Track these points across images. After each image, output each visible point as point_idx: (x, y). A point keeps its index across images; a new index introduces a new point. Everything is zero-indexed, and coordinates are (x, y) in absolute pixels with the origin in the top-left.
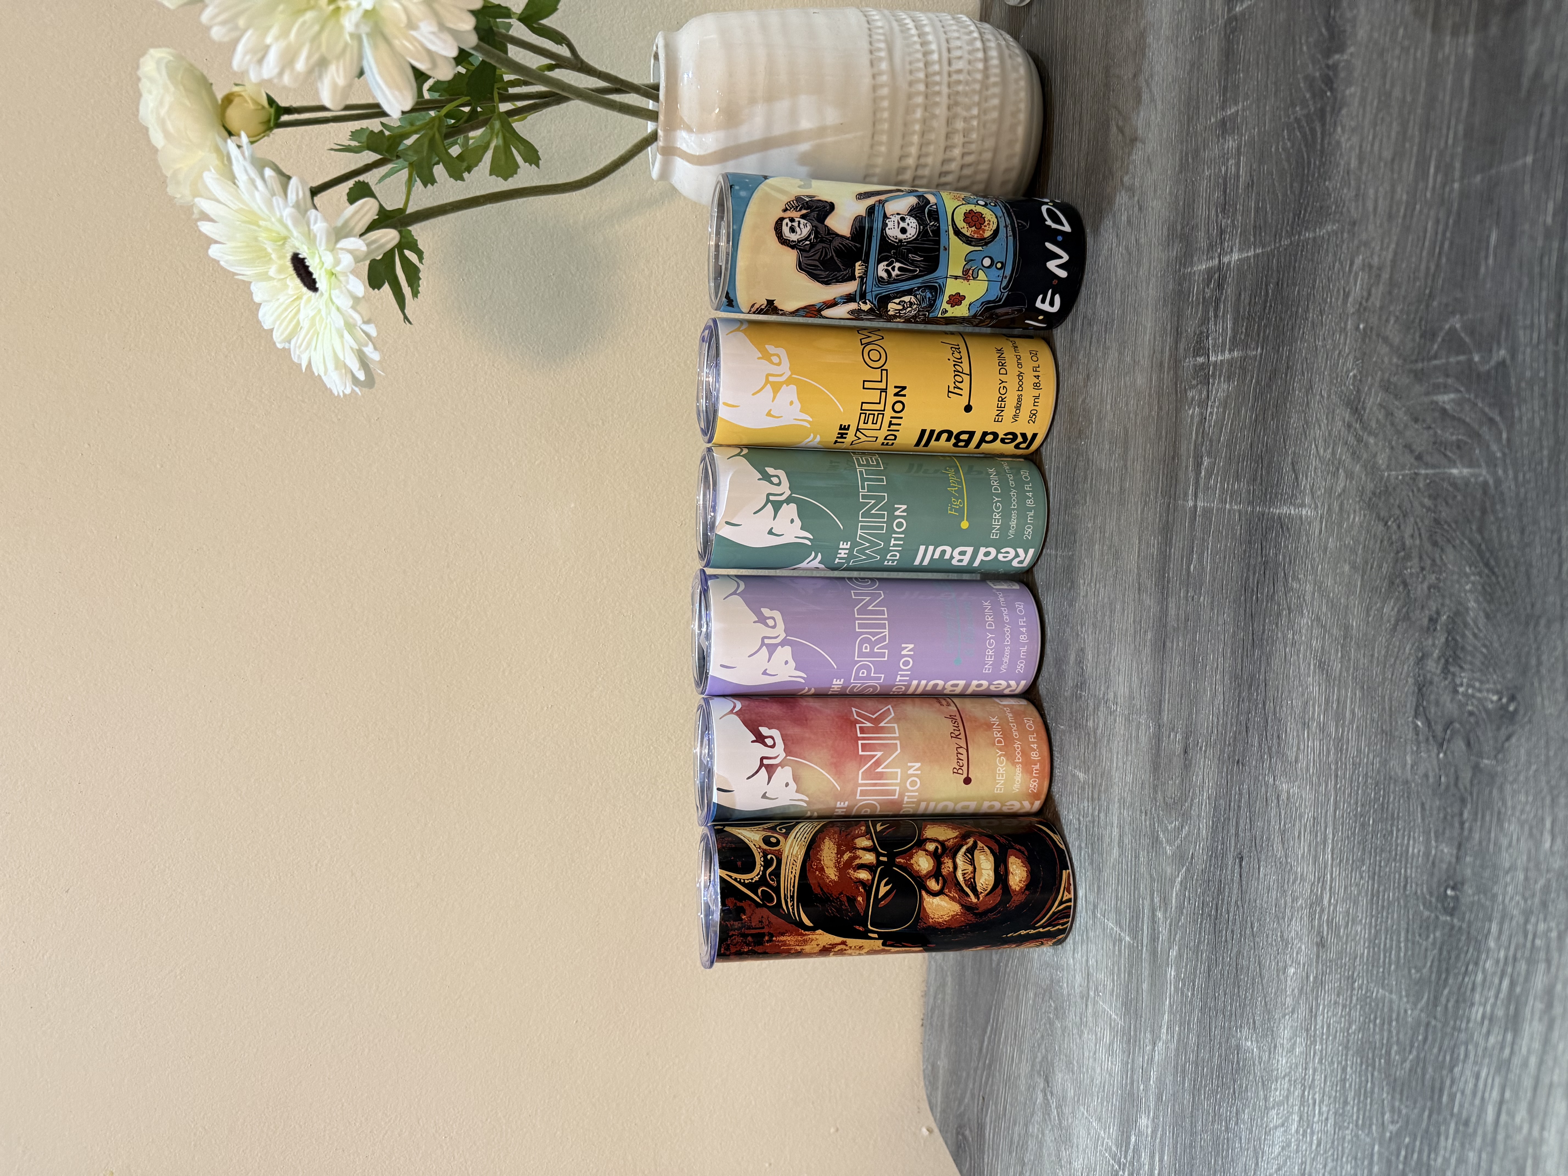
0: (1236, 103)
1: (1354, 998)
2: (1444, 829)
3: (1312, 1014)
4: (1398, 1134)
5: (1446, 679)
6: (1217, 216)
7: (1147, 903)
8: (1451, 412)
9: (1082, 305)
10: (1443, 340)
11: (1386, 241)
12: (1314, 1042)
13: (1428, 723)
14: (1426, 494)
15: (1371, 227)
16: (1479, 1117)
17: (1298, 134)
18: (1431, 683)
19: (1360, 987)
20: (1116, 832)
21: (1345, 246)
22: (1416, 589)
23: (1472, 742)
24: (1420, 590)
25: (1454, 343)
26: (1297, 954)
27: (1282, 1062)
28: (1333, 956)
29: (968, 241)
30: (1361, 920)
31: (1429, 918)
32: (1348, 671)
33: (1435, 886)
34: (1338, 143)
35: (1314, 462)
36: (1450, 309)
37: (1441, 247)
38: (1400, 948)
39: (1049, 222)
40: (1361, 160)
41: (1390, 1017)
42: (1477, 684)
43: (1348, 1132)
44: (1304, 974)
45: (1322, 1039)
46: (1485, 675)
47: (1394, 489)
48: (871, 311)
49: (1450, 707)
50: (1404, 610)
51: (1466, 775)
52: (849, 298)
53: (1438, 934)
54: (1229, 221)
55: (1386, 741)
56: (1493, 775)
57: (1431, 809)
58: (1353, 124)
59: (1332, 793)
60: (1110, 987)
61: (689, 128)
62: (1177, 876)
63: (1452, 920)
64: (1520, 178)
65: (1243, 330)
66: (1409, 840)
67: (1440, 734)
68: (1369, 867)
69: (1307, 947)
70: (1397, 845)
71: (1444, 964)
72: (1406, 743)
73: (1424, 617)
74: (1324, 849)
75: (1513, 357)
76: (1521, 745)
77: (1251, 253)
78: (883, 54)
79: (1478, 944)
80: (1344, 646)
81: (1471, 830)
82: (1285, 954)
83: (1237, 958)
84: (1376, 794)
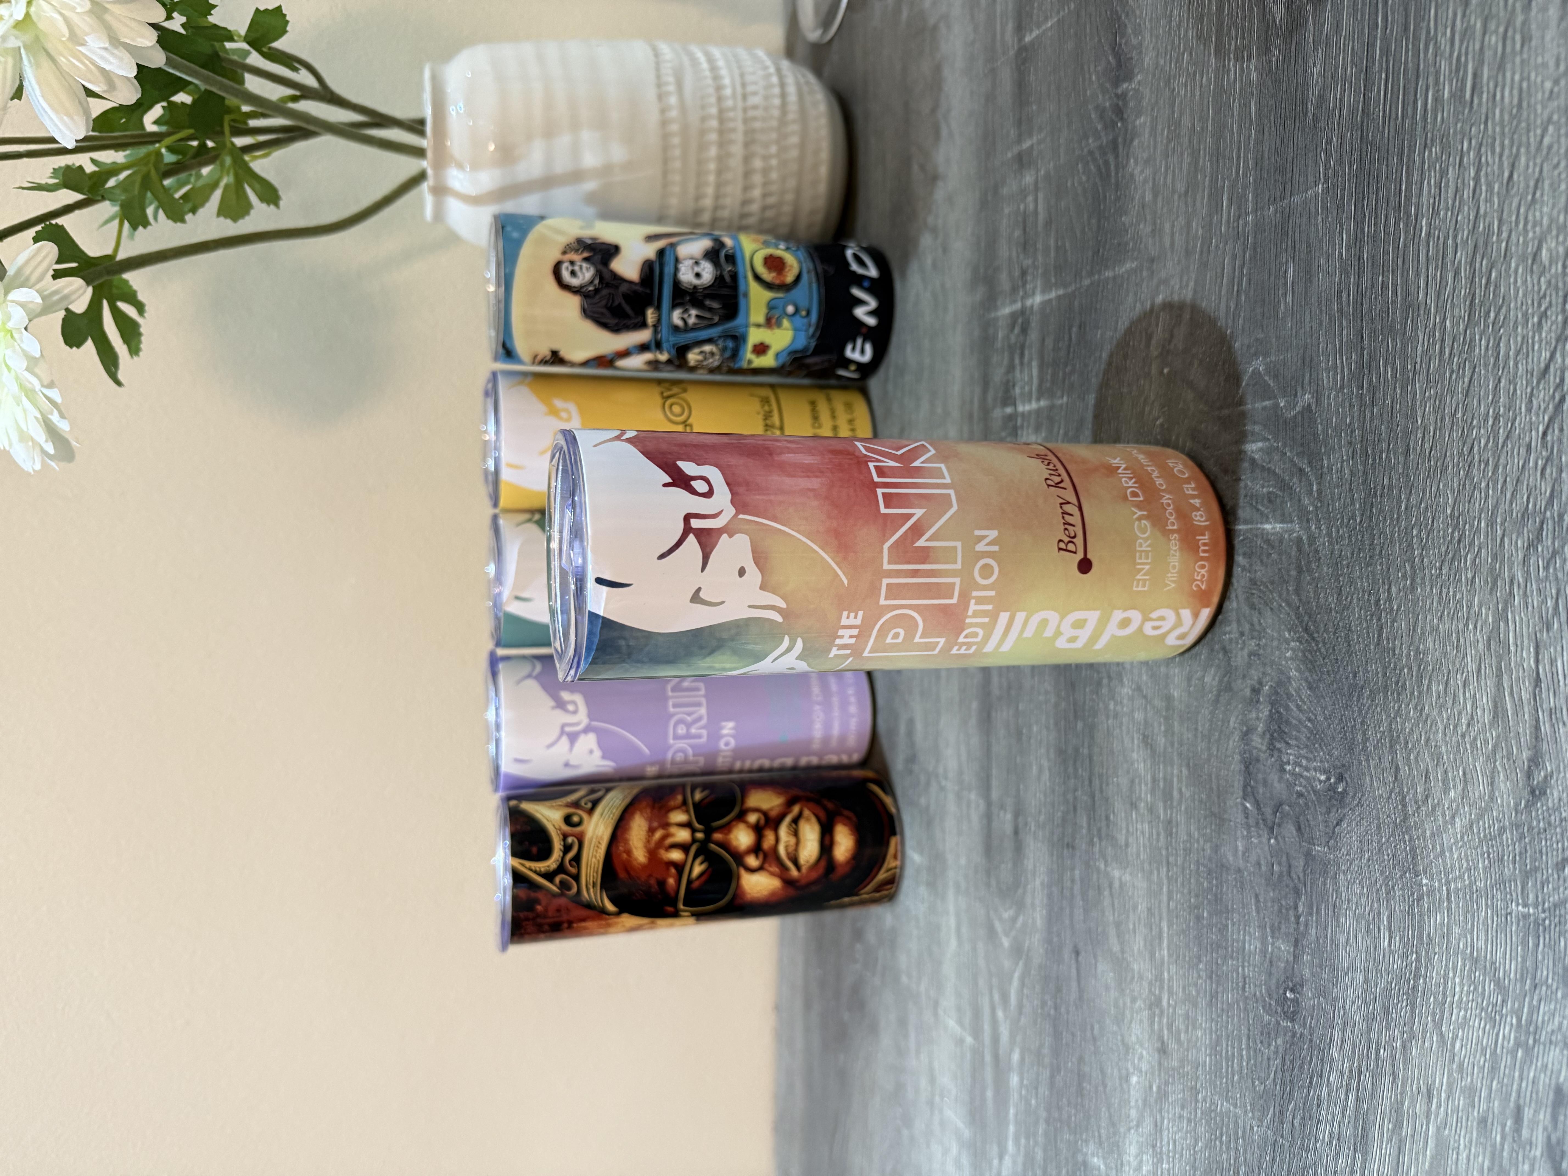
0: (1031, 136)
1: (1199, 1112)
2: (1280, 923)
3: (1158, 1129)
5: (1272, 756)
6: (1018, 257)
7: (986, 999)
8: (1260, 462)
9: (893, 354)
10: (1247, 384)
11: (1185, 278)
12: (1161, 1161)
13: (1257, 804)
14: (1240, 551)
15: (1169, 264)
17: (1092, 167)
18: (1258, 760)
19: (1204, 1100)
20: (952, 920)
21: (1144, 285)
22: (1236, 656)
23: (1302, 826)
24: (1240, 658)
25: (1259, 387)
26: (1139, 1060)
28: (1175, 1063)
29: (768, 286)
30: (1201, 1024)
31: (1270, 1023)
32: (1172, 745)
33: (1273, 987)
34: (1132, 176)
37: (1240, 284)
38: (1242, 1056)
39: (855, 267)
40: (1155, 193)
41: (1237, 1133)
42: (1304, 762)
44: (1147, 1084)
45: (1168, 1157)
46: (1312, 752)
48: (669, 362)
49: (1279, 787)
50: (1226, 679)
51: (1299, 864)
52: (644, 348)
53: (1279, 1041)
54: (1030, 262)
55: (1216, 825)
56: (1326, 864)
57: (1265, 901)
58: (1145, 155)
59: (1165, 882)
60: (954, 1092)
61: (460, 166)
62: (1014, 971)
63: (1294, 1027)
64: (1313, 209)
65: (1049, 377)
66: (1244, 936)
67: (1269, 817)
68: (1206, 965)
69: (1148, 1053)
70: (1233, 940)
71: (1288, 1074)
72: (1236, 827)
73: (1246, 687)
74: (1160, 944)
75: (1318, 402)
76: (1352, 830)
77: (1053, 295)
78: (671, 88)
79: (1321, 1051)
80: (1166, 718)
81: (1306, 925)
82: (1126, 1061)
83: (1079, 1064)
84: (1209, 883)
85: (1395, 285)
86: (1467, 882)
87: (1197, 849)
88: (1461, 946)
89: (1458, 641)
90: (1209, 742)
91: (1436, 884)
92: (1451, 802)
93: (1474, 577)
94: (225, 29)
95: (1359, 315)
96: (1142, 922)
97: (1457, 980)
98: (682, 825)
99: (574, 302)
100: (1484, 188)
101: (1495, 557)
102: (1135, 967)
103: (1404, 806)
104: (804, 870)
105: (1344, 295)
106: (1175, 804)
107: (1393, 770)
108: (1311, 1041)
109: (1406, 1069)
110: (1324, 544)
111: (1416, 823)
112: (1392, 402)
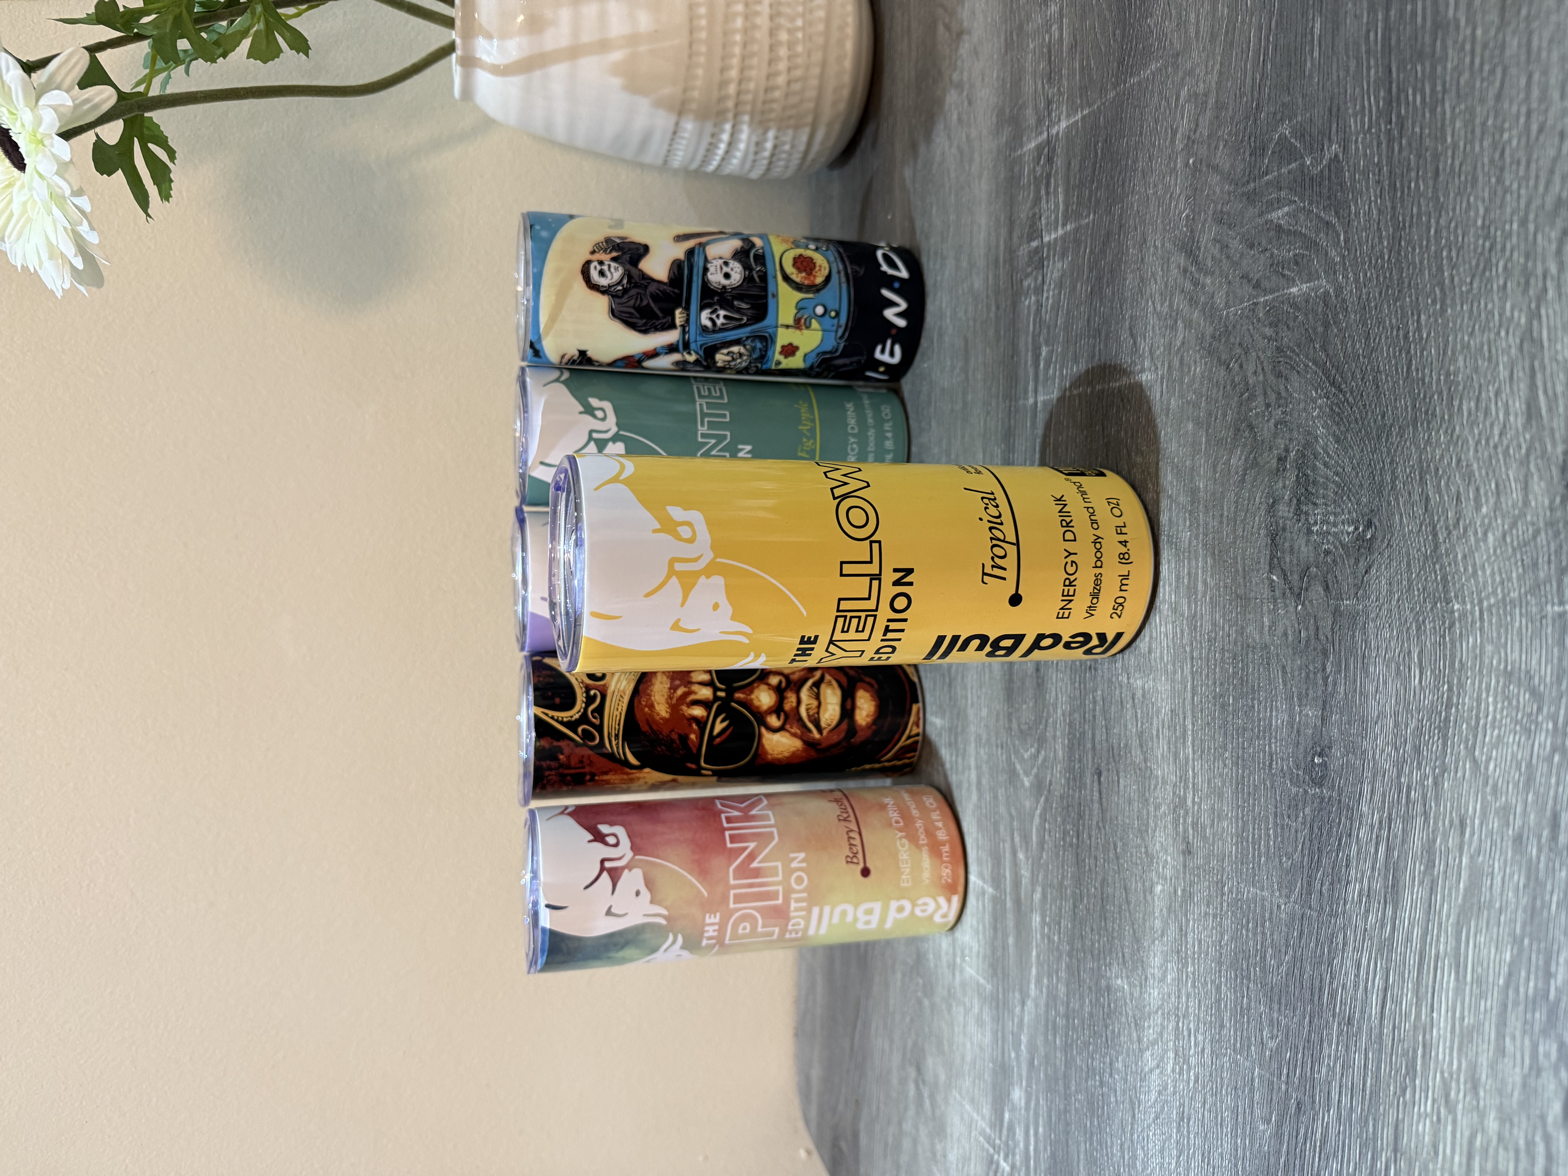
1: (1225, 904)
2: (1308, 689)
3: (1183, 932)
4: (1278, 1051)
5: (1299, 521)
6: (1043, 87)
7: (1008, 846)
8: (1286, 227)
10: (1273, 152)
11: (1211, 63)
12: (1185, 965)
13: (1284, 575)
14: (1266, 323)
15: (1195, 54)
16: (1363, 1012)
18: (1284, 529)
19: (1230, 891)
20: (973, 775)
21: (1170, 82)
22: (1262, 430)
23: (1330, 584)
24: (1266, 429)
25: (1286, 152)
26: (1163, 867)
27: (1154, 994)
28: (1200, 862)
30: (1227, 814)
31: (1297, 795)
32: (1197, 537)
33: (1301, 756)
35: (1152, 320)
37: (1266, 52)
38: (1269, 836)
41: (1263, 917)
42: (1332, 518)
43: (1226, 1059)
44: (1172, 890)
45: (1193, 959)
46: (1340, 506)
47: (1234, 327)
49: (1305, 551)
50: (1252, 456)
51: (1327, 623)
53: (1307, 810)
54: (1055, 90)
55: (1242, 606)
56: (1354, 617)
57: (1292, 671)
59: (1189, 678)
60: (975, 948)
61: (488, 36)
62: (1036, 808)
63: (1322, 792)
65: (1075, 199)
66: (1271, 712)
67: (1296, 584)
68: (1232, 752)
69: (1173, 858)
70: (1259, 720)
71: (1316, 842)
72: (1262, 603)
73: (1273, 458)
74: (1184, 743)
75: (1345, 149)
76: (1381, 574)
77: (1078, 117)
79: (1351, 812)
81: (1335, 684)
82: (1151, 871)
83: (1102, 887)
84: (1234, 667)
86: (1500, 596)
87: (1222, 637)
88: (1495, 662)
89: (1490, 351)
91: (1469, 607)
92: (1484, 517)
93: (1505, 284)
95: (1387, 48)
96: (1166, 726)
98: (703, 684)
101: (1527, 256)
102: (1159, 772)
103: (1435, 535)
105: (1372, 34)
106: (1199, 597)
107: (1423, 502)
108: (1340, 801)
109: (1438, 805)
110: (1351, 291)
111: (1447, 550)
112: (1421, 129)
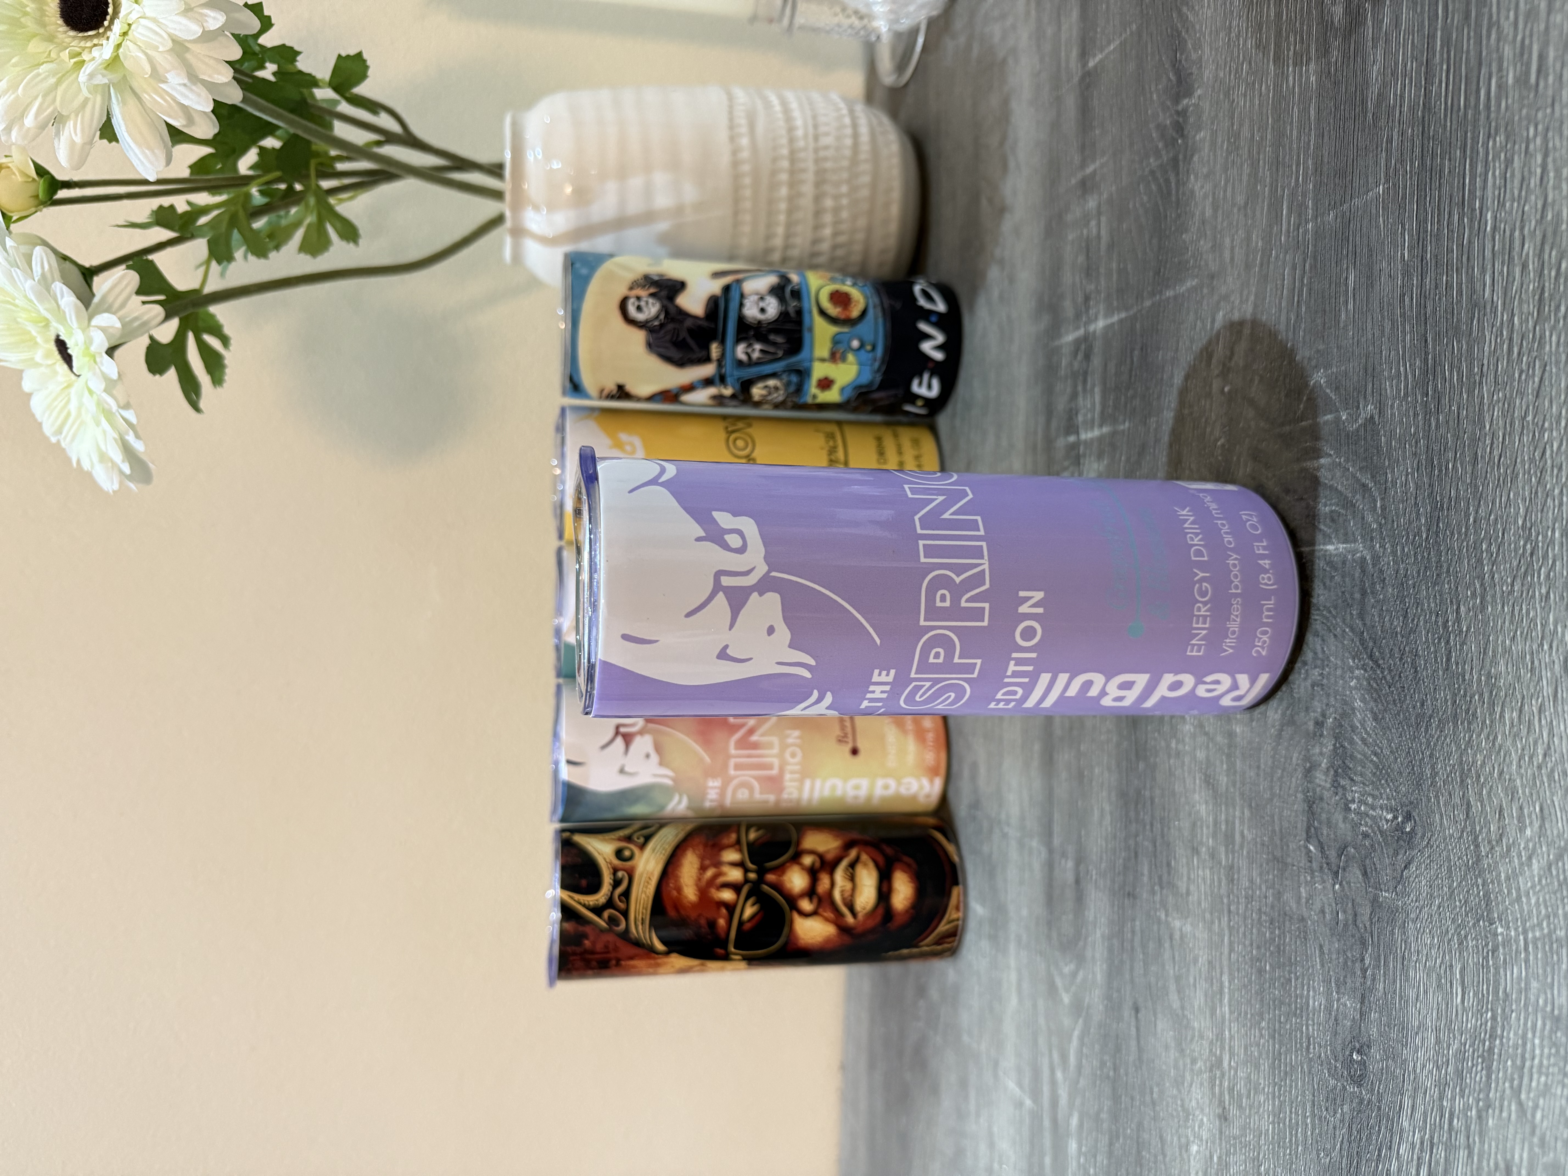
0: (1094, 160)
2: (1345, 977)
5: (1337, 794)
6: (1081, 283)
7: (1046, 1061)
9: (962, 390)
10: (1308, 399)
11: (1245, 293)
13: (1321, 847)
15: (1230, 279)
17: (1153, 187)
18: (1321, 799)
20: (1014, 976)
21: (1205, 302)
22: (1299, 687)
23: (1369, 870)
24: (1302, 688)
25: (1320, 401)
26: (1199, 1127)
28: (1236, 1132)
29: (833, 320)
30: (1264, 1089)
31: (1335, 1088)
32: (1234, 785)
33: (1339, 1048)
34: (1192, 192)
36: (1314, 363)
37: (1300, 295)
38: (1307, 1125)
39: (922, 302)
40: (1215, 208)
42: (1370, 800)
44: (1208, 1153)
46: (1378, 789)
48: (733, 396)
49: (1343, 828)
50: (1288, 712)
51: (1365, 911)
52: (708, 382)
53: (1346, 1108)
54: (1093, 287)
55: (1278, 870)
56: (1393, 911)
57: (1330, 953)
58: (1205, 170)
59: (1226, 932)
60: (1013, 1158)
61: (537, 208)
62: (1074, 1029)
63: (1361, 1092)
64: (1374, 211)
65: (1111, 403)
66: (1309, 991)
67: (1334, 861)
68: (1268, 1023)
69: (1209, 1120)
70: (1296, 997)
71: (1355, 1145)
72: (1299, 872)
73: (1310, 720)
74: (1221, 1001)
75: (1381, 412)
76: (1422, 874)
77: (1115, 318)
78: (744, 130)
79: (1392, 1121)
80: (1229, 756)
81: (1374, 980)
82: (1186, 1127)
83: (1138, 1130)
84: (1271, 933)
85: (1460, 284)
86: (1546, 931)
87: (1259, 897)
88: (1541, 1002)
89: (1533, 663)
90: (1272, 781)
91: (1513, 933)
92: (1528, 841)
93: (1548, 593)
94: (309, 75)
95: (1423, 318)
96: (1203, 976)
97: (1537, 1041)
98: (734, 864)
99: (639, 337)
100: (1552, 175)
102: (1196, 1025)
103: (1477, 846)
104: (860, 916)
105: (1407, 299)
106: (1237, 848)
107: (1464, 807)
108: (1379, 1108)
109: (1482, 1142)
110: (1389, 564)
111: (1489, 865)
112: (1459, 409)
